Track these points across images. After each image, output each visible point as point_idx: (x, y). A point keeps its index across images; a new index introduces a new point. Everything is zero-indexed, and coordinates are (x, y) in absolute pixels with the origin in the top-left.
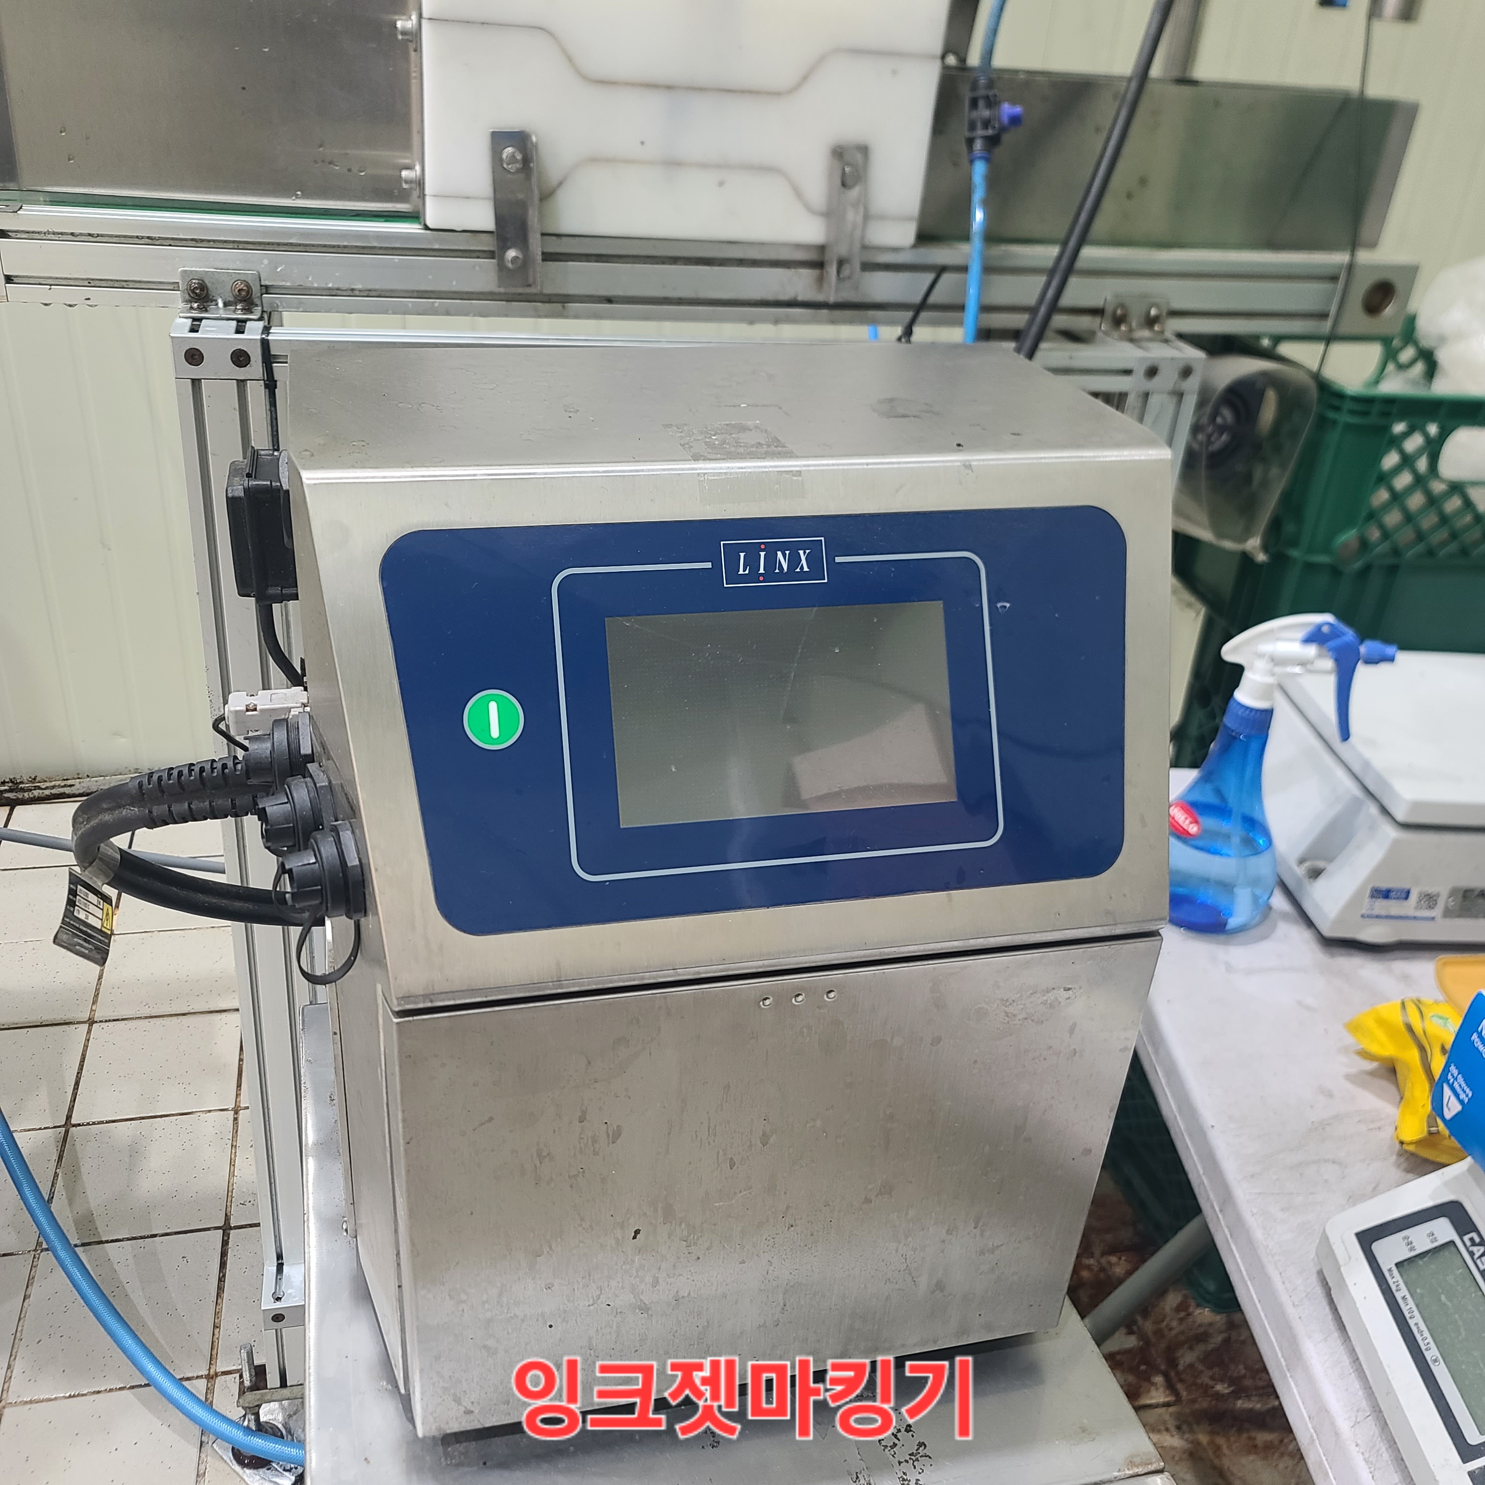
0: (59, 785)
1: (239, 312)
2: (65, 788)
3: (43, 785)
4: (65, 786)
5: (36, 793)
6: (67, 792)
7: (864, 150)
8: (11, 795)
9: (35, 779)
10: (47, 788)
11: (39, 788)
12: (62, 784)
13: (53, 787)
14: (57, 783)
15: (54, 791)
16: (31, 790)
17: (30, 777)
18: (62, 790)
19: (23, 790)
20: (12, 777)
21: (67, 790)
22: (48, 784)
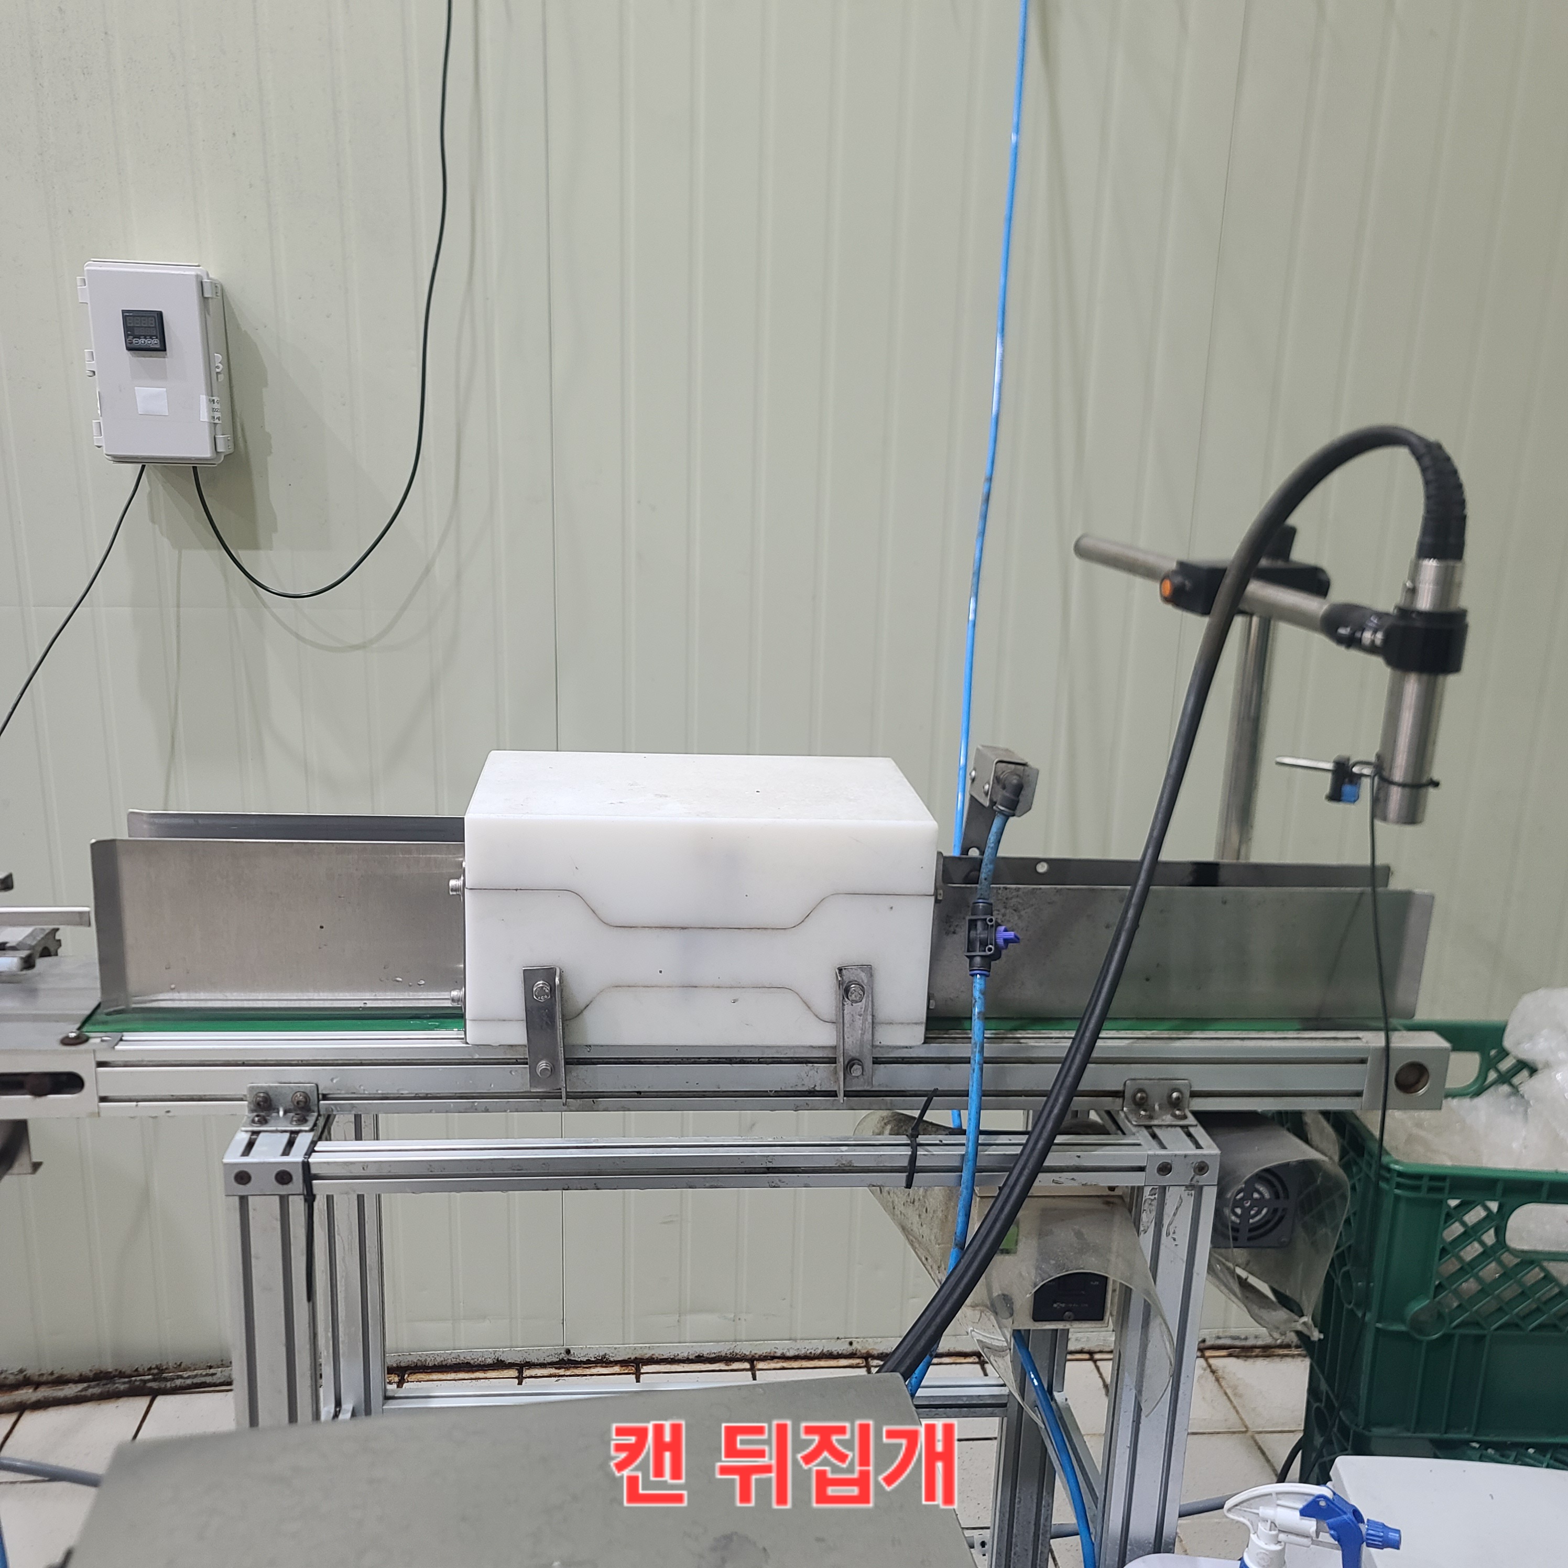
0: (201, 1374)
1: (294, 1123)
2: (206, 1378)
3: (185, 1374)
4: (207, 1375)
5: (178, 1382)
6: (208, 1381)
7: (868, 969)
8: (154, 1385)
9: (180, 1365)
10: (189, 1377)
11: (181, 1377)
12: (204, 1373)
13: (196, 1376)
14: (200, 1372)
15: (195, 1381)
16: (173, 1379)
17: (176, 1364)
18: (203, 1379)
19: (166, 1379)
20: (158, 1363)
21: (208, 1380)
22: (190, 1373)
